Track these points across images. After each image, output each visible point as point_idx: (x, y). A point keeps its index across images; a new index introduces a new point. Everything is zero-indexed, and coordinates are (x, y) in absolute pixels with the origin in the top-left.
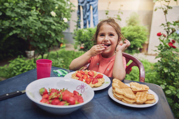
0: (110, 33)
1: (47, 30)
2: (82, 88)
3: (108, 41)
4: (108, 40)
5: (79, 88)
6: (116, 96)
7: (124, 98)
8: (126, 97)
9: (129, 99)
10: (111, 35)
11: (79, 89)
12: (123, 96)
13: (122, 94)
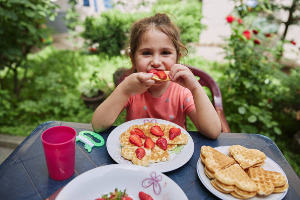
0: (165, 49)
1: (17, 22)
2: (153, 183)
3: (159, 65)
4: (160, 63)
5: (146, 183)
6: (218, 187)
7: (236, 190)
8: (240, 189)
9: (247, 193)
10: (165, 52)
11: (148, 187)
12: (233, 187)
13: (233, 184)
